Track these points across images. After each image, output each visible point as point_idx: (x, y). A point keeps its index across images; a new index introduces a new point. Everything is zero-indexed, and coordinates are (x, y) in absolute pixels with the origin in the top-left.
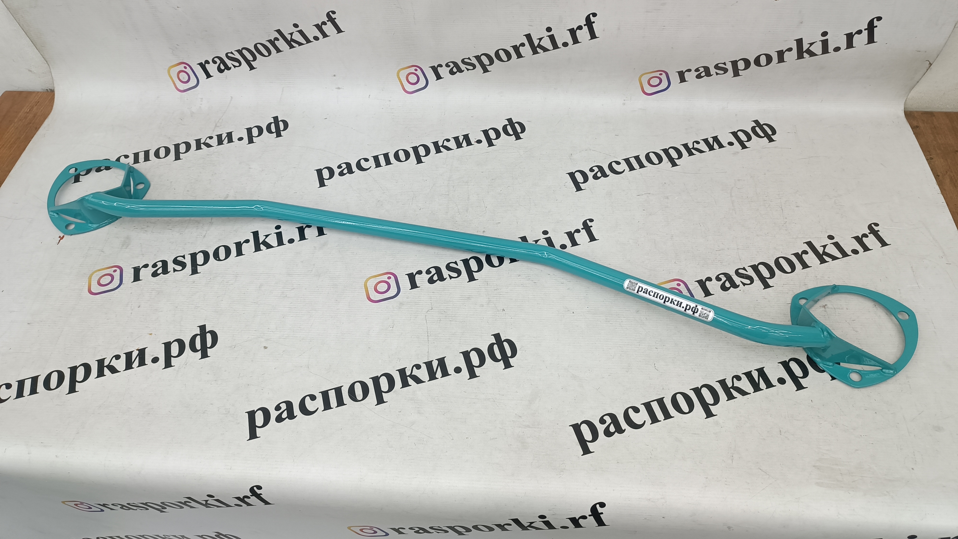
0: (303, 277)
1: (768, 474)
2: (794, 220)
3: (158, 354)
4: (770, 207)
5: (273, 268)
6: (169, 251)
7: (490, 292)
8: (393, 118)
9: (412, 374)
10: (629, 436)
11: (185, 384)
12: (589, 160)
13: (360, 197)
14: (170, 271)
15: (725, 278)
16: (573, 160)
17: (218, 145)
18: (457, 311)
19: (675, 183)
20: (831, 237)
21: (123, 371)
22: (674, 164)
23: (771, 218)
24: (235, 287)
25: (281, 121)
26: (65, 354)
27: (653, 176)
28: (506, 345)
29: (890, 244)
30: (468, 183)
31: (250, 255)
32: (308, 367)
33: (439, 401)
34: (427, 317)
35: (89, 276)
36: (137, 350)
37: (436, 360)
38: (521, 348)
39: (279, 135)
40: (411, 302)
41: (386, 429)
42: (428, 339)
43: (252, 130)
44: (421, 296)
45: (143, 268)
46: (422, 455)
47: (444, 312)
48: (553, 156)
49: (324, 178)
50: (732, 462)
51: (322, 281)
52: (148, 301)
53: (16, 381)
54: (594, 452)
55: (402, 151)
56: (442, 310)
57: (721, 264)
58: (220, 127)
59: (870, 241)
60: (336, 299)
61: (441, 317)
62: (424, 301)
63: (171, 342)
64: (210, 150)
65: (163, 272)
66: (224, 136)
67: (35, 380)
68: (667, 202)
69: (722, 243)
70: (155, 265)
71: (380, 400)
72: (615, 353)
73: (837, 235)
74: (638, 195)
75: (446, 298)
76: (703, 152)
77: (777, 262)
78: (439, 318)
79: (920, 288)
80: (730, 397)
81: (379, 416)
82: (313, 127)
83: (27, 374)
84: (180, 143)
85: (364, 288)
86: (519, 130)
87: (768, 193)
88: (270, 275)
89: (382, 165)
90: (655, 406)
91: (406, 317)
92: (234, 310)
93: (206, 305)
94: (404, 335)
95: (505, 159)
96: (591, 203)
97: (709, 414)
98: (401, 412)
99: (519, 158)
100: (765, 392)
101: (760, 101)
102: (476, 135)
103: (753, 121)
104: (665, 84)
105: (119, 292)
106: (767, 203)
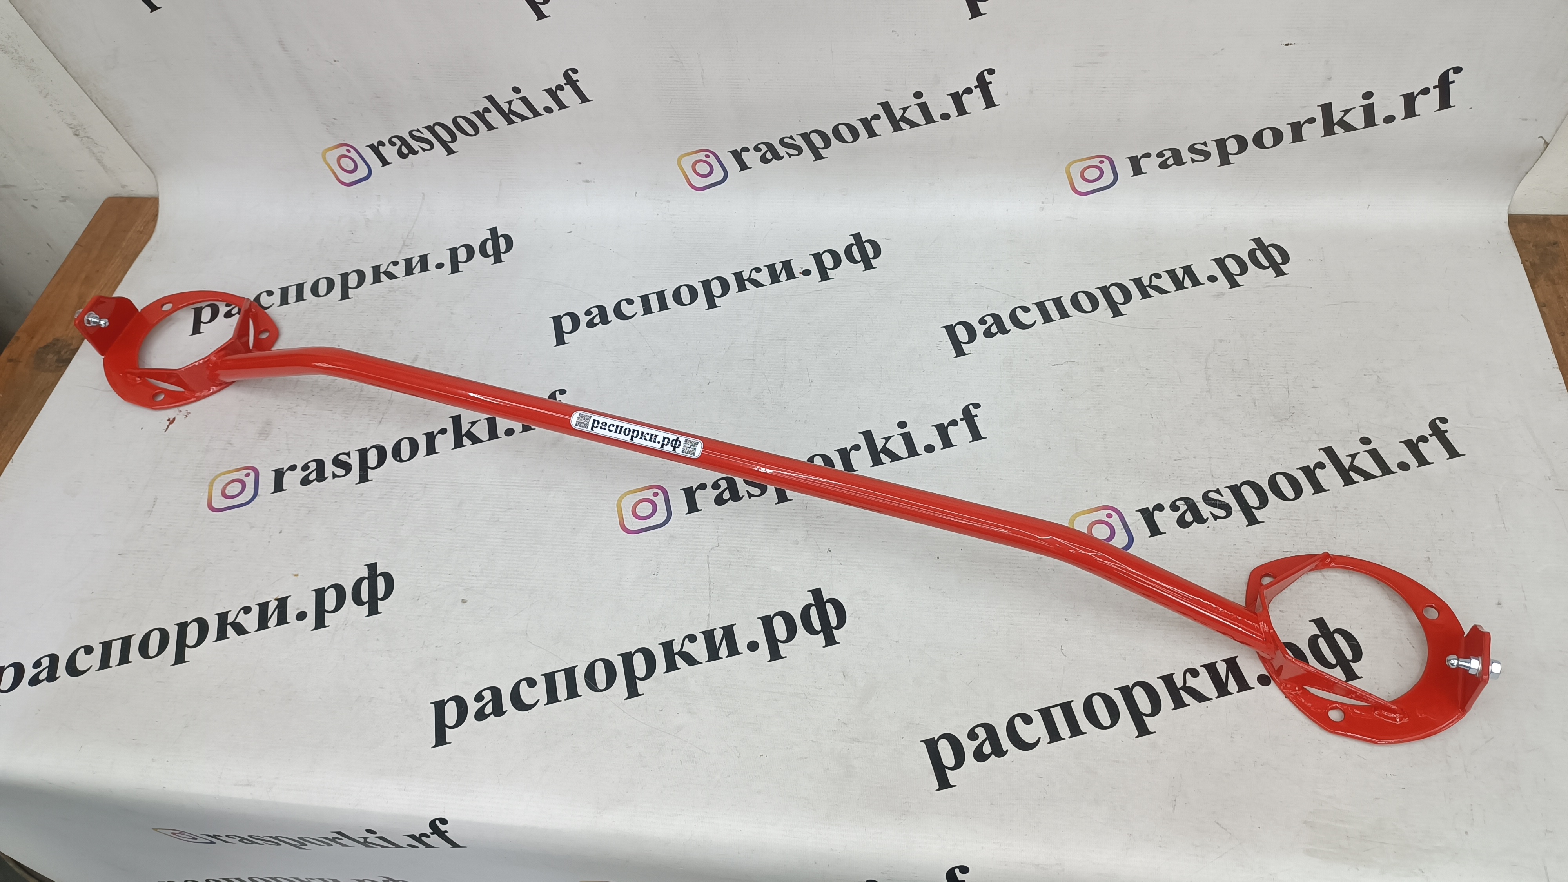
0: (526, 490)
1: (1229, 833)
2: (1307, 410)
3: (305, 608)
4: (1269, 388)
5: (481, 474)
6: (327, 445)
7: (809, 520)
8: (674, 232)
9: (683, 650)
10: (1012, 762)
11: (344, 655)
12: (979, 305)
13: (618, 362)
14: (328, 477)
15: (1185, 505)
16: (954, 304)
17: (406, 275)
18: (757, 550)
19: (1115, 345)
20: (1365, 441)
21: (255, 631)
22: (1117, 313)
23: (1269, 407)
24: (422, 505)
25: (502, 236)
26: (172, 603)
27: (1081, 332)
28: (829, 607)
29: (1464, 455)
30: (785, 341)
31: (446, 454)
32: (527, 634)
33: (721, 695)
34: (709, 558)
35: (210, 483)
36: (276, 599)
37: (720, 628)
38: (853, 614)
39: (498, 260)
40: (687, 535)
41: (639, 738)
42: (710, 593)
43: (458, 251)
44: (703, 525)
45: (289, 471)
46: (690, 779)
47: (737, 551)
48: (922, 298)
49: (564, 330)
50: (1174, 809)
51: (554, 497)
52: (294, 523)
53: (100, 643)
54: (956, 786)
55: (686, 288)
56: (733, 547)
57: (1181, 483)
58: (409, 247)
59: (1432, 449)
60: (574, 527)
61: (732, 560)
62: (707, 532)
63: (326, 588)
64: (393, 283)
65: (317, 478)
66: (415, 260)
67: (126, 642)
68: (1101, 377)
69: (1185, 448)
70: (305, 467)
71: (633, 692)
72: (1000, 627)
73: (1376, 437)
74: (1054, 365)
75: (741, 529)
76: (1166, 292)
77: (1273, 482)
78: (729, 561)
79: (1507, 530)
80: (1179, 703)
81: (629, 716)
82: (550, 248)
83: (115, 632)
84: (349, 272)
85: (616, 509)
86: (870, 252)
87: (1268, 364)
88: (475, 485)
89: (653, 311)
90: (1058, 716)
91: (678, 559)
92: (420, 541)
93: (379, 531)
94: (673, 588)
95: (845, 302)
96: (977, 377)
97: (1143, 730)
98: (662, 710)
99: (868, 301)
100: (1236, 697)
101: (1266, 206)
102: (803, 262)
103: (1253, 240)
104: (1108, 178)
105: (252, 507)
106: (1264, 381)
